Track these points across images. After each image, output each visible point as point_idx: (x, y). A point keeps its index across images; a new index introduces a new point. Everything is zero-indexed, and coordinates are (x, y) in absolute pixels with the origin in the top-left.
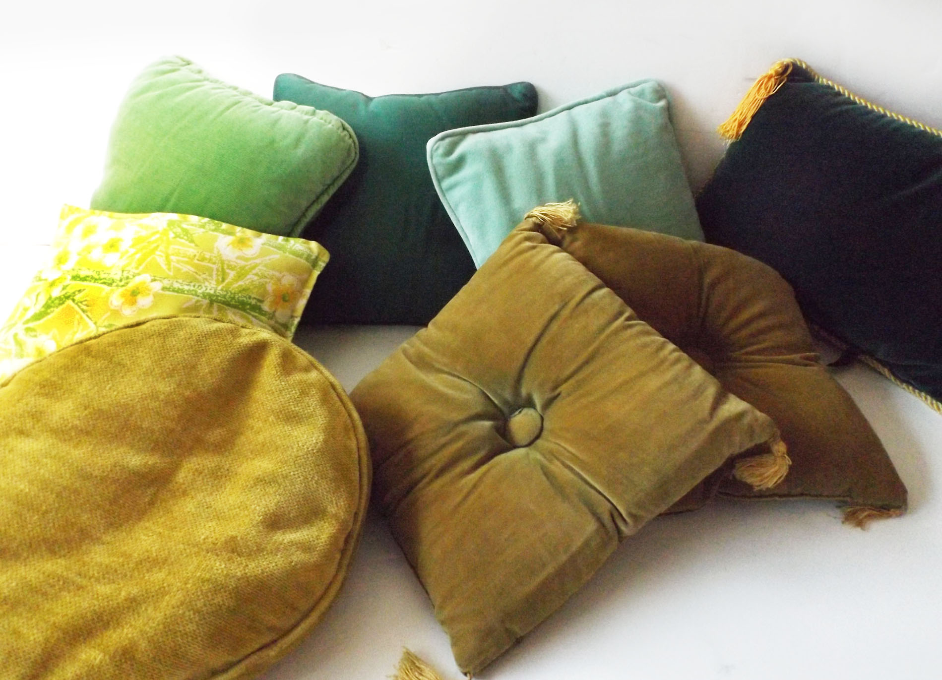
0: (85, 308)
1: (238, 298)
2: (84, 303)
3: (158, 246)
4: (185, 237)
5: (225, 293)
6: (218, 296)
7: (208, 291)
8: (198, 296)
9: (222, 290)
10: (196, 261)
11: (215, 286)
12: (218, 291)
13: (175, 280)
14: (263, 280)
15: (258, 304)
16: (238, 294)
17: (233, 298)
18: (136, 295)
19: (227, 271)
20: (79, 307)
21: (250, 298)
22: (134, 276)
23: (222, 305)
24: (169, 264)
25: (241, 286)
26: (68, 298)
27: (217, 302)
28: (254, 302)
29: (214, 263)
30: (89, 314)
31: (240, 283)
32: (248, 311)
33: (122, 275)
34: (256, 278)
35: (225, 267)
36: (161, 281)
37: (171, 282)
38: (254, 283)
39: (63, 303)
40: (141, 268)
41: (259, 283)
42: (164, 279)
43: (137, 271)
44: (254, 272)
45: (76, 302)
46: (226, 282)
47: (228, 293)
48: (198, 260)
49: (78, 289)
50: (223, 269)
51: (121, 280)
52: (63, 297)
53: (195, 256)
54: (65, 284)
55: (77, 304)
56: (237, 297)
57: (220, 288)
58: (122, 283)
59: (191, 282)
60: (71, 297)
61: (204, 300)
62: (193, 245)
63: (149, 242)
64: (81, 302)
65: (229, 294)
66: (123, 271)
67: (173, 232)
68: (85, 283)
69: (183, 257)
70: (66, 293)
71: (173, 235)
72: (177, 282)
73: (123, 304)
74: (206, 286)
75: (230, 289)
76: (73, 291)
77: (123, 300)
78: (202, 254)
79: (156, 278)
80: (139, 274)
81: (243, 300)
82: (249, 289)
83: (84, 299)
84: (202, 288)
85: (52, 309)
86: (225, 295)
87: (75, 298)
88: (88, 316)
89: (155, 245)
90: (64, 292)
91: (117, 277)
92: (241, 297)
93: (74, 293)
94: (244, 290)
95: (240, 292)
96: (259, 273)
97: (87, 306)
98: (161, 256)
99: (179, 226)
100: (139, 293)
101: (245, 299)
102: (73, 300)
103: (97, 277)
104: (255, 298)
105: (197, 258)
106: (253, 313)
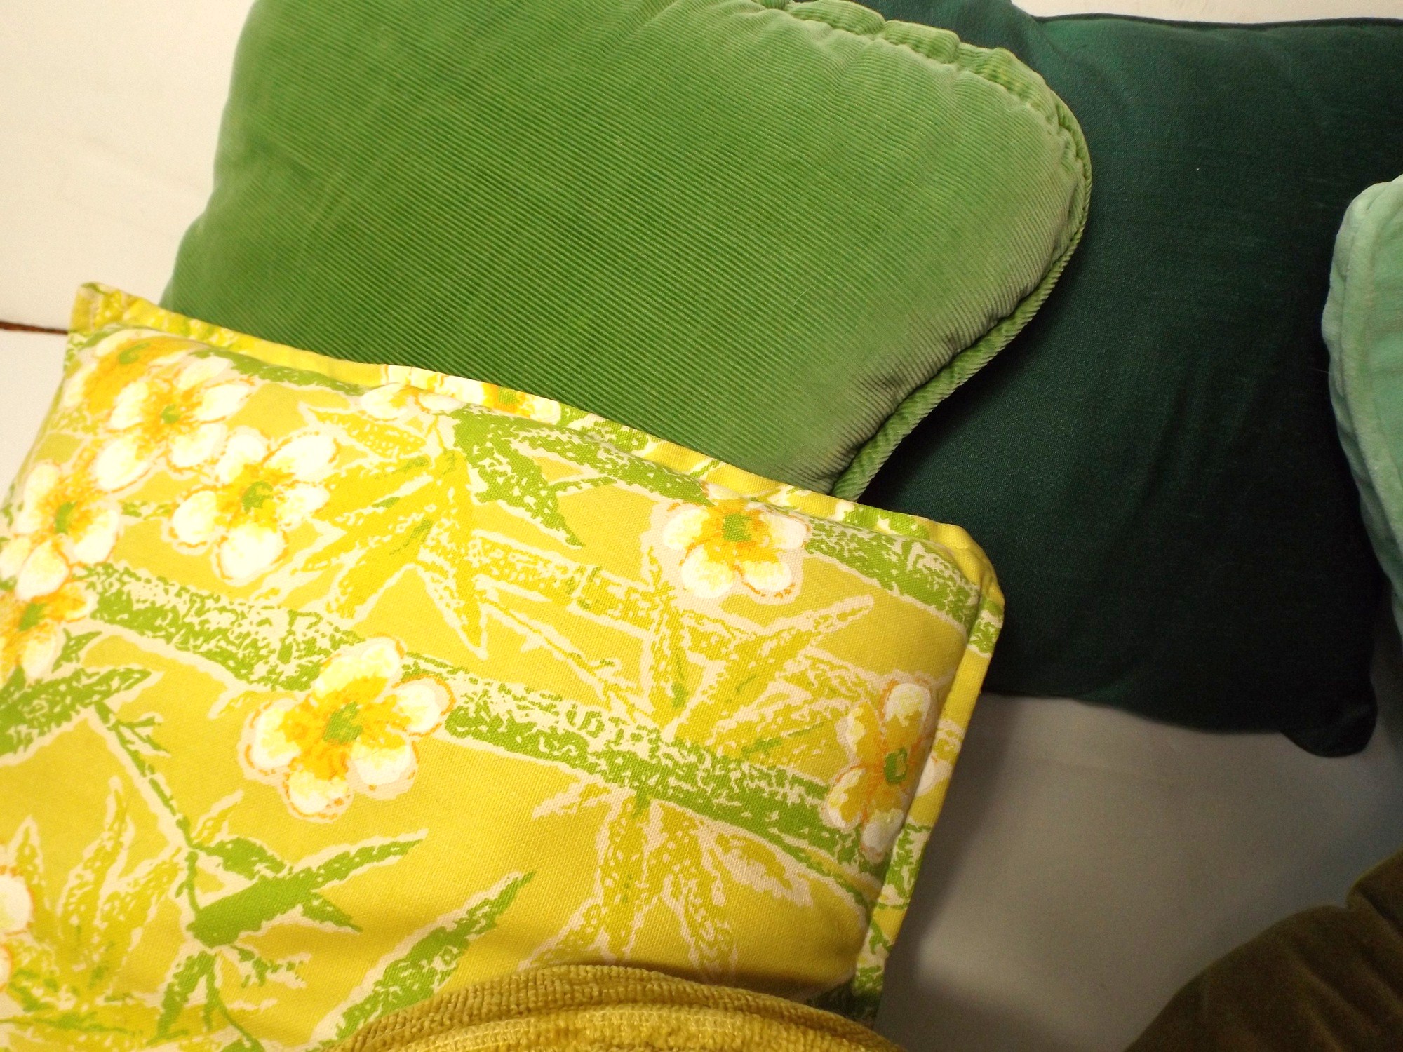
0: (146, 751)
1: (739, 782)
2: (145, 731)
3: (426, 525)
4: (530, 500)
5: (693, 758)
6: (666, 772)
7: (625, 746)
8: (591, 769)
9: (679, 743)
10: (574, 608)
11: (652, 725)
12: (664, 749)
13: (497, 684)
14: (822, 704)
15: (810, 800)
16: (739, 762)
17: (723, 781)
18: (345, 742)
19: (694, 658)
20: (124, 742)
21: (781, 777)
22: (336, 644)
23: (679, 809)
24: (471, 612)
25: (749, 726)
26: (82, 696)
27: (663, 796)
28: (793, 795)
29: (645, 623)
30: (160, 778)
31: (746, 714)
32: (774, 831)
33: (291, 632)
34: (798, 695)
35: (686, 643)
36: (440, 680)
37: (479, 688)
38: (795, 716)
39: (65, 716)
40: (363, 611)
41: (813, 715)
42: (454, 671)
43: (346, 624)
44: (791, 667)
45: (113, 719)
46: (692, 703)
47: (701, 759)
48: (585, 606)
49: (122, 669)
50: (677, 649)
51: (285, 655)
52: (63, 688)
53: (571, 585)
54: (76, 631)
55: (115, 728)
56: (735, 775)
57: (668, 734)
58: (290, 670)
59: (559, 698)
60: (96, 698)
61: (613, 786)
62: (561, 535)
63: (391, 502)
64: (131, 726)
65: (708, 763)
66: (293, 615)
67: (483, 473)
68: (150, 644)
69: (525, 585)
70: (77, 675)
71: (481, 486)
72: (502, 688)
73: (293, 763)
74: (616, 721)
75: (709, 742)
76: (104, 671)
77: (294, 750)
78: (597, 581)
79: (423, 665)
80: (353, 637)
81: (759, 790)
82: (777, 741)
83: (144, 717)
84: (601, 727)
85: (23, 729)
86: (692, 768)
87: (109, 702)
88: (155, 784)
89: (418, 518)
90: (67, 669)
91: (273, 637)
92: (752, 778)
93: (107, 679)
94: (761, 745)
95: (746, 751)
96: (811, 675)
97: (157, 747)
98: (445, 574)
99: (504, 449)
100: (359, 731)
101: (763, 784)
102: (104, 712)
103: (193, 619)
104: (796, 781)
105: (577, 594)
106: (789, 839)
